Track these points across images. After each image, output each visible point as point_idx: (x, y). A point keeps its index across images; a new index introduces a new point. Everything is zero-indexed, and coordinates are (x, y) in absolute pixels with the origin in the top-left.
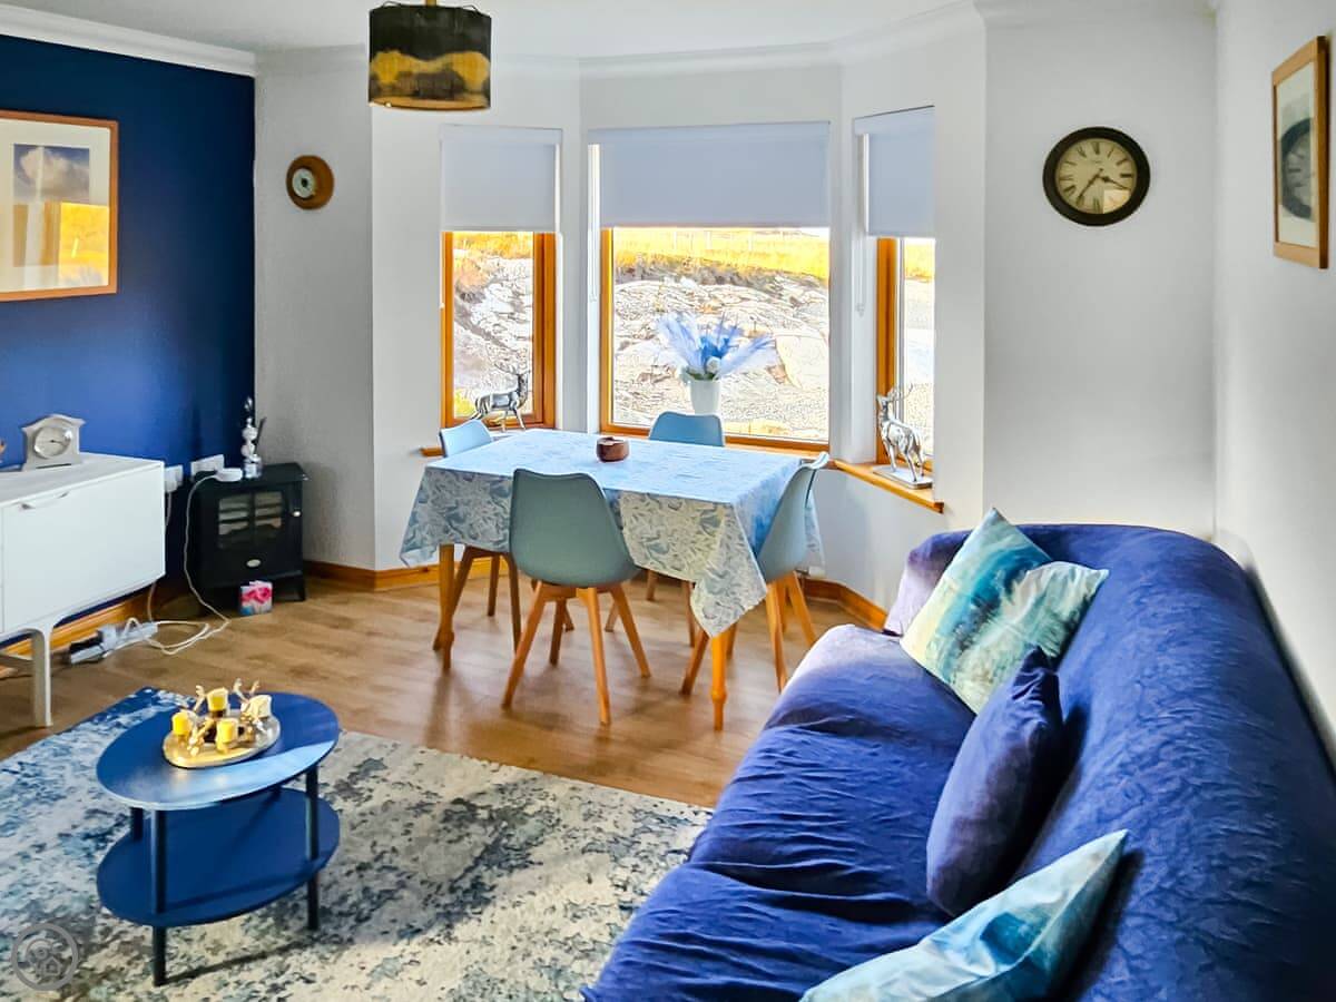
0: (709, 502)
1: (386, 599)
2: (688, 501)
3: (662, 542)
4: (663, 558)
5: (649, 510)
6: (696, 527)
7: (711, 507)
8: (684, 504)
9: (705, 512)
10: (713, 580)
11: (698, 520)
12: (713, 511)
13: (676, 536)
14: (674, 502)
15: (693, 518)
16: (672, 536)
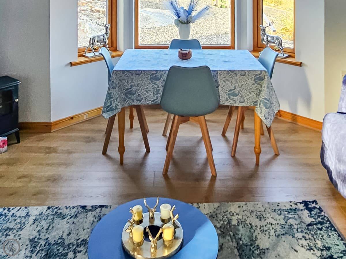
0: (258, 71)
1: (55, 134)
2: (249, 71)
3: (236, 91)
4: (235, 98)
5: (231, 77)
6: (252, 82)
7: (259, 73)
8: (247, 73)
9: (257, 75)
10: (266, 103)
11: (253, 79)
12: (260, 74)
13: (243, 87)
14: (243, 73)
15: (251, 78)
16: (241, 87)
